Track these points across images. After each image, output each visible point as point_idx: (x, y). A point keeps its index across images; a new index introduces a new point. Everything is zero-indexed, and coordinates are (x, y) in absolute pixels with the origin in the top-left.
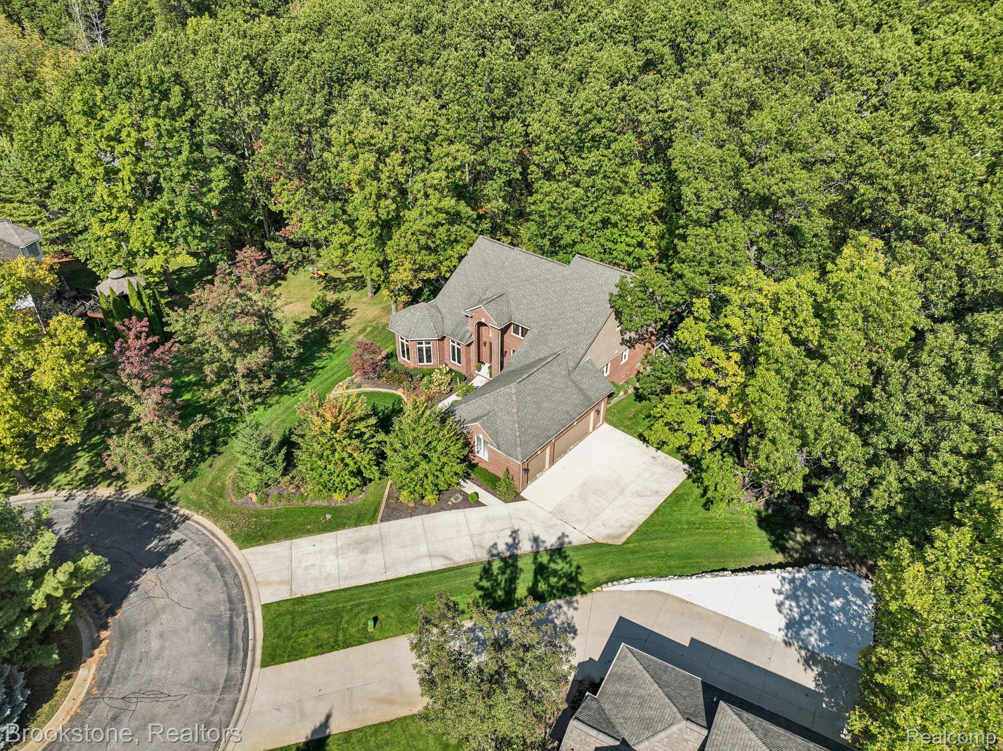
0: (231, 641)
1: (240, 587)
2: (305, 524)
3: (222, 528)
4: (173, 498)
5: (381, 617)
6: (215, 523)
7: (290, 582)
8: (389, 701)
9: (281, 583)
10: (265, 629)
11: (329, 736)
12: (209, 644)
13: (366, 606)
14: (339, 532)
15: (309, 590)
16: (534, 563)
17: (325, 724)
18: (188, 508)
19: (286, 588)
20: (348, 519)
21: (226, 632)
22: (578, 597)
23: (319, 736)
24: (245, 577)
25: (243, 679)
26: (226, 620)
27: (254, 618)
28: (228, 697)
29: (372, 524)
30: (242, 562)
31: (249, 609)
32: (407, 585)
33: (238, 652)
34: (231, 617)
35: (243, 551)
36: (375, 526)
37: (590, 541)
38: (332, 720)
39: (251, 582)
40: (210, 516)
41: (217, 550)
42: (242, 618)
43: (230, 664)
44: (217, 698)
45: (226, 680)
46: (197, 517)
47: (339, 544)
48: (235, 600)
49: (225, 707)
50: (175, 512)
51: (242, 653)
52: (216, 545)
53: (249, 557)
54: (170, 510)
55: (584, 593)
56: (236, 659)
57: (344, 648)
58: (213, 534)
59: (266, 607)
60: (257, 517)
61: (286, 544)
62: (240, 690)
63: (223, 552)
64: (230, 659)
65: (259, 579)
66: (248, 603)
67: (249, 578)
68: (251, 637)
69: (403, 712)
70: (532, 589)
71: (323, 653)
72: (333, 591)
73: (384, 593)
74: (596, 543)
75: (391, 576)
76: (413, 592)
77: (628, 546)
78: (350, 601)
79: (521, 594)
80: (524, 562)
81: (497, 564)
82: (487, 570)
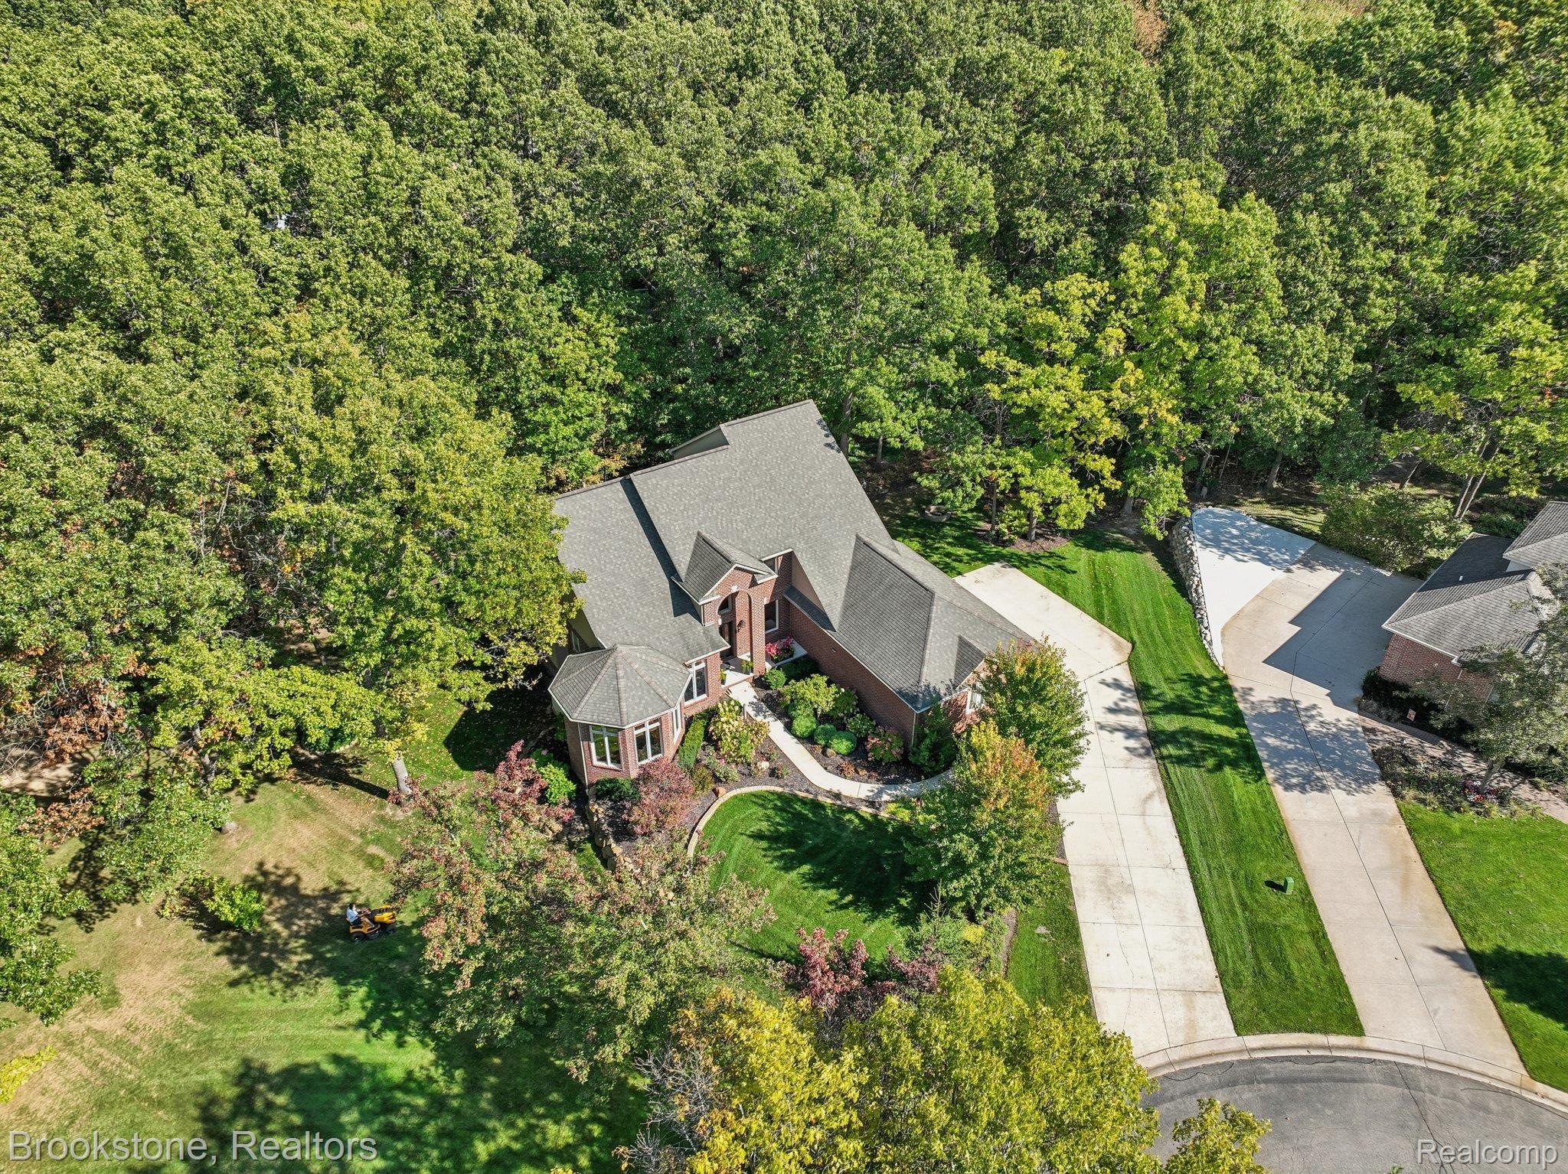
0: (1319, 1080)
1: (1196, 1070)
2: (1058, 966)
5: (1266, 876)
7: (1188, 993)
8: (1405, 883)
9: (1190, 1006)
10: (1287, 1029)
11: (1468, 950)
12: (1328, 1112)
14: (1081, 918)
15: (1210, 968)
17: (1452, 955)
19: (1201, 1001)
21: (1299, 1087)
22: (1234, 685)
23: (1470, 962)
24: (1171, 1064)
25: (1386, 1062)
26: (1273, 1089)
27: (1264, 1049)
28: (1424, 1081)
29: (1068, 874)
31: (1246, 1057)
32: (1202, 844)
33: (1336, 1070)
34: (1267, 1081)
36: (1073, 871)
37: (1126, 666)
38: (1442, 947)
39: (1185, 1052)
42: (1267, 1066)
43: (1362, 1081)
44: (1429, 1096)
45: (1394, 1084)
47: (1110, 920)
48: (1227, 1077)
49: (1443, 1086)
51: (1339, 1064)
55: (1226, 678)
56: (1351, 1071)
57: (1322, 925)
59: (1241, 1027)
61: (1098, 995)
62: (1407, 1066)
64: (1354, 1081)
65: (1180, 1038)
66: (1234, 1058)
67: (1175, 1055)
68: (1304, 1053)
69: (1419, 869)
70: (1220, 720)
71: (1332, 953)
72: (1210, 936)
73: (1221, 869)
74: (1129, 661)
75: (1182, 863)
76: (1219, 838)
77: (1136, 637)
78: (1234, 913)
79: (1228, 732)
80: (1164, 724)
81: (1169, 750)
82: (1181, 761)
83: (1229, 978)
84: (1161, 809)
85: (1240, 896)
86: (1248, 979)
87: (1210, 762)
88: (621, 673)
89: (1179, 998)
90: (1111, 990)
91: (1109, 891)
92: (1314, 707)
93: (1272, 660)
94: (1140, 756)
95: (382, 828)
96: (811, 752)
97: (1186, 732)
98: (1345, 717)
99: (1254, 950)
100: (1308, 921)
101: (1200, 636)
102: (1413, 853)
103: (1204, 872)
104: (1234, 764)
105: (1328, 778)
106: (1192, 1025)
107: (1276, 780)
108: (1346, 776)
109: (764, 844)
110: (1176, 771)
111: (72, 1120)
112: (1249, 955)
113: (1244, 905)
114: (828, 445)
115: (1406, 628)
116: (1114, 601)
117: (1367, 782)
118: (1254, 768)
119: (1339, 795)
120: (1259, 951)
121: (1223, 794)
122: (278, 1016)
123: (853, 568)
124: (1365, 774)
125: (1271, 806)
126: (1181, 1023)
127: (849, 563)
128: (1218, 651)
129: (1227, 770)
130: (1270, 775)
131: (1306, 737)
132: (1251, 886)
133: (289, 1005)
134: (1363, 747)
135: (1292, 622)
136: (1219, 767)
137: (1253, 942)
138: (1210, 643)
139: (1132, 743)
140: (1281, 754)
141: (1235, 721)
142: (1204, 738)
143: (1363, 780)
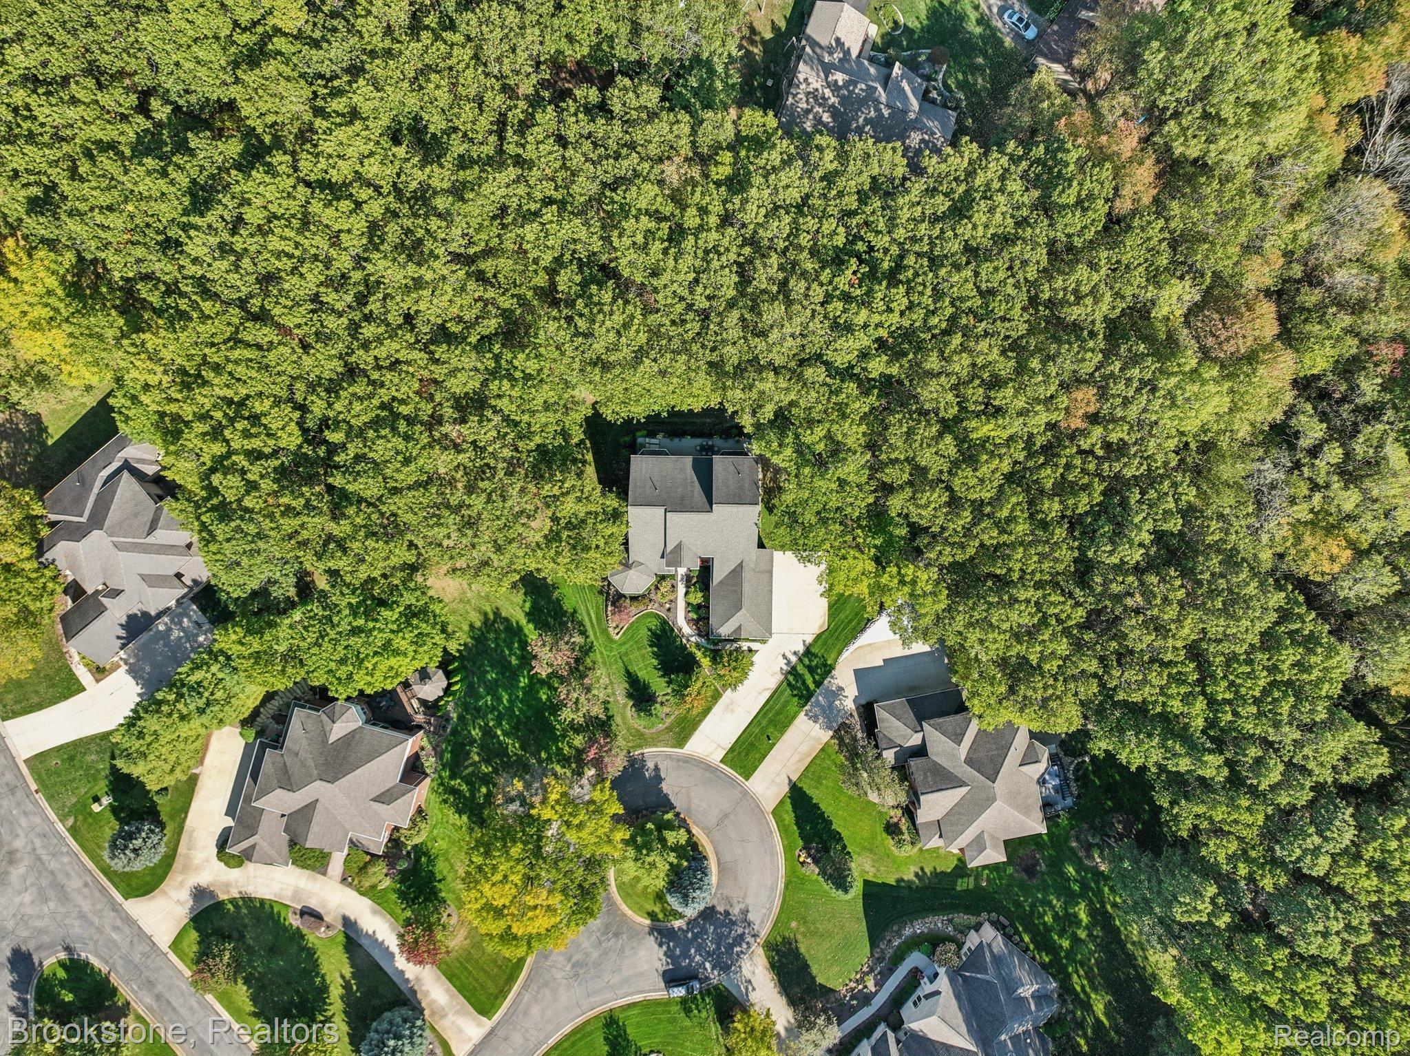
0: (725, 782)
1: (702, 762)
3: (663, 747)
5: (769, 732)
7: (719, 746)
9: (715, 749)
10: (732, 769)
11: (795, 782)
13: (759, 735)
14: (712, 711)
16: (804, 666)
17: (789, 779)
21: (719, 781)
22: (832, 673)
23: (791, 785)
24: (699, 757)
27: (723, 768)
29: (721, 697)
30: (690, 753)
31: (716, 767)
35: (685, 749)
36: (723, 697)
37: (814, 638)
38: (791, 776)
39: (704, 757)
41: (674, 756)
45: (740, 794)
46: (645, 751)
51: (733, 782)
52: (671, 755)
53: (690, 748)
55: (833, 670)
56: (734, 786)
57: (768, 755)
58: (663, 752)
60: (671, 731)
61: (697, 732)
63: (676, 755)
64: (732, 788)
65: (705, 754)
67: (701, 756)
68: (729, 774)
70: (815, 681)
72: (740, 737)
73: (761, 724)
74: (818, 636)
75: (755, 713)
76: (771, 716)
77: (831, 626)
79: (812, 686)
80: (800, 669)
81: (791, 678)
82: (789, 684)
83: (732, 749)
84: (767, 695)
85: (757, 734)
86: (736, 753)
87: (796, 692)
89: (715, 745)
90: (702, 733)
91: (727, 709)
92: (847, 696)
93: (854, 672)
94: (782, 673)
96: (685, 609)
97: (801, 676)
98: (849, 705)
99: (744, 748)
100: (765, 752)
101: (848, 644)
102: (814, 755)
103: (756, 721)
104: (801, 697)
105: (821, 719)
106: (712, 753)
107: (806, 710)
108: (826, 722)
109: (649, 634)
110: (784, 686)
113: (755, 737)
118: (805, 702)
119: (817, 726)
121: (787, 704)
123: (732, 571)
124: (832, 726)
125: (795, 717)
126: (710, 751)
127: (732, 568)
128: (843, 656)
129: (797, 697)
130: (806, 707)
131: (831, 705)
132: (763, 733)
134: (843, 718)
135: (883, 660)
137: (747, 746)
139: (785, 667)
140: (818, 704)
141: (818, 684)
142: (804, 682)
143: (829, 728)
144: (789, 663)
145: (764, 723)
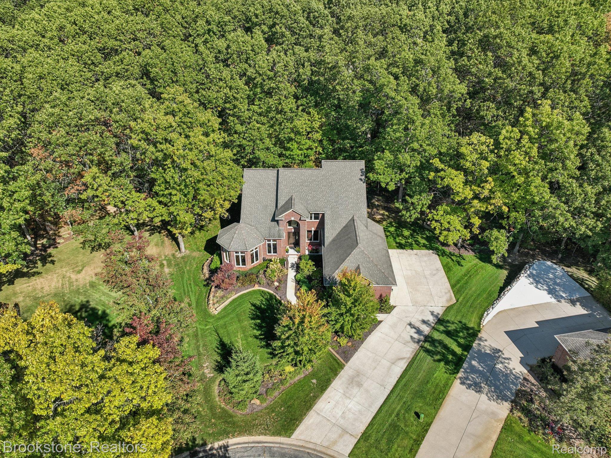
2: (307, 395)
3: (261, 434)
4: (199, 441)
5: (418, 410)
6: (250, 434)
7: (345, 431)
9: (341, 436)
13: (403, 411)
14: (332, 385)
15: (362, 428)
16: (441, 333)
18: (218, 440)
19: (347, 436)
20: (327, 374)
22: (480, 335)
24: (315, 450)
29: (343, 368)
30: (300, 444)
32: (405, 385)
35: (293, 437)
36: (346, 368)
37: (445, 309)
39: (323, 450)
40: (241, 433)
41: (276, 449)
46: (232, 441)
47: (342, 391)
50: (210, 450)
52: (270, 447)
53: (302, 437)
54: (205, 451)
55: (479, 331)
57: (422, 440)
58: (258, 443)
60: (273, 411)
61: (312, 413)
63: (280, 447)
65: (326, 444)
67: (318, 448)
69: (490, 445)
70: (459, 345)
71: (416, 452)
72: (374, 418)
73: (401, 398)
74: (448, 307)
75: (390, 388)
76: (413, 386)
77: (460, 300)
78: (390, 415)
79: (458, 350)
80: (437, 336)
81: (427, 345)
82: (427, 351)
83: (365, 436)
84: (402, 366)
85: (400, 411)
86: (372, 440)
87: (438, 357)
88: (237, 232)
89: (340, 431)
90: (318, 414)
91: (352, 382)
92: (509, 359)
93: (509, 333)
94: (414, 342)
95: (172, 258)
96: (296, 287)
97: (440, 342)
98: (519, 369)
99: (385, 432)
100: (418, 436)
101: (486, 309)
102: (495, 437)
103: (395, 395)
104: (447, 362)
105: (486, 389)
106: (335, 443)
107: (460, 378)
108: (495, 392)
109: (253, 308)
110: (423, 354)
111: (48, 295)
112: (382, 433)
113: (398, 415)
114: (361, 179)
115: (565, 341)
116: (466, 283)
117: (502, 399)
118: (455, 369)
119: (484, 397)
120: (387, 434)
121: (431, 372)
122: (104, 294)
123: (344, 227)
124: (505, 395)
125: (447, 386)
126: (332, 440)
127: (344, 225)
128: (487, 319)
129: (442, 364)
130: (460, 374)
131: (492, 370)
132: (408, 410)
133: (109, 293)
134: (516, 385)
135: (537, 322)
136: (439, 361)
137: (387, 429)
138: (488, 314)
139: (416, 336)
140: (473, 370)
141: (467, 348)
142: (446, 347)
143: (504, 398)
144: (419, 332)
145: (407, 396)
